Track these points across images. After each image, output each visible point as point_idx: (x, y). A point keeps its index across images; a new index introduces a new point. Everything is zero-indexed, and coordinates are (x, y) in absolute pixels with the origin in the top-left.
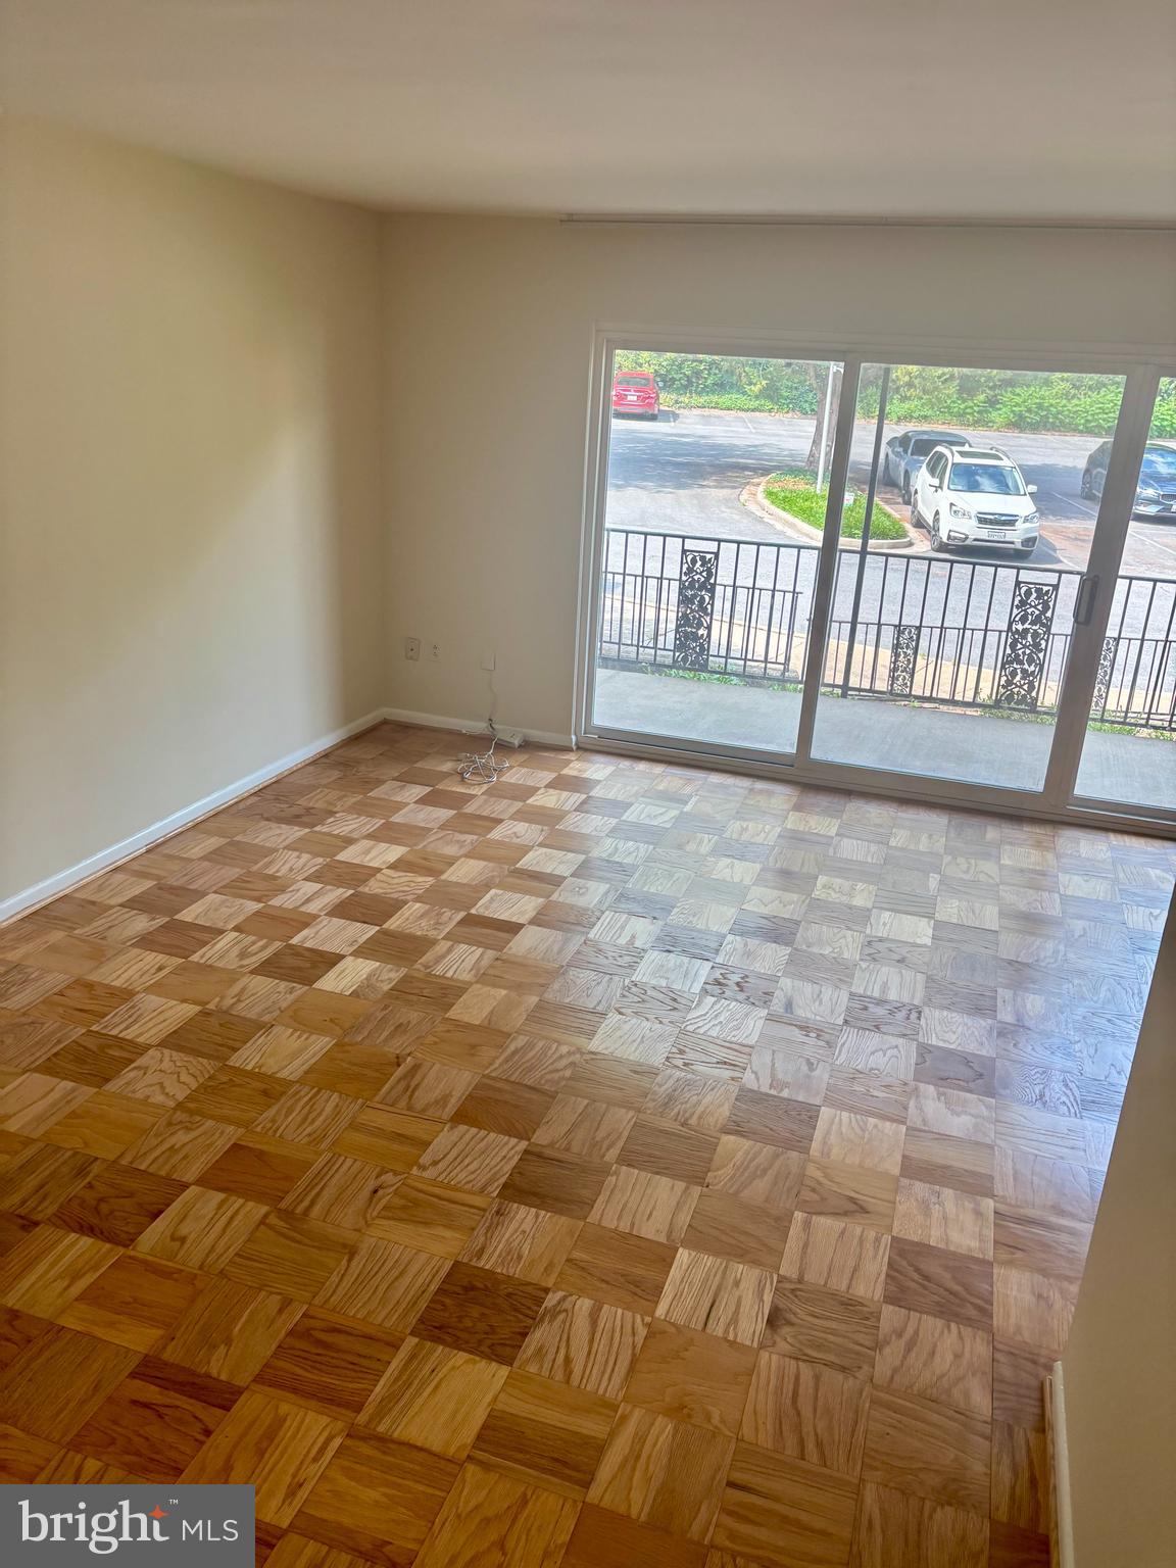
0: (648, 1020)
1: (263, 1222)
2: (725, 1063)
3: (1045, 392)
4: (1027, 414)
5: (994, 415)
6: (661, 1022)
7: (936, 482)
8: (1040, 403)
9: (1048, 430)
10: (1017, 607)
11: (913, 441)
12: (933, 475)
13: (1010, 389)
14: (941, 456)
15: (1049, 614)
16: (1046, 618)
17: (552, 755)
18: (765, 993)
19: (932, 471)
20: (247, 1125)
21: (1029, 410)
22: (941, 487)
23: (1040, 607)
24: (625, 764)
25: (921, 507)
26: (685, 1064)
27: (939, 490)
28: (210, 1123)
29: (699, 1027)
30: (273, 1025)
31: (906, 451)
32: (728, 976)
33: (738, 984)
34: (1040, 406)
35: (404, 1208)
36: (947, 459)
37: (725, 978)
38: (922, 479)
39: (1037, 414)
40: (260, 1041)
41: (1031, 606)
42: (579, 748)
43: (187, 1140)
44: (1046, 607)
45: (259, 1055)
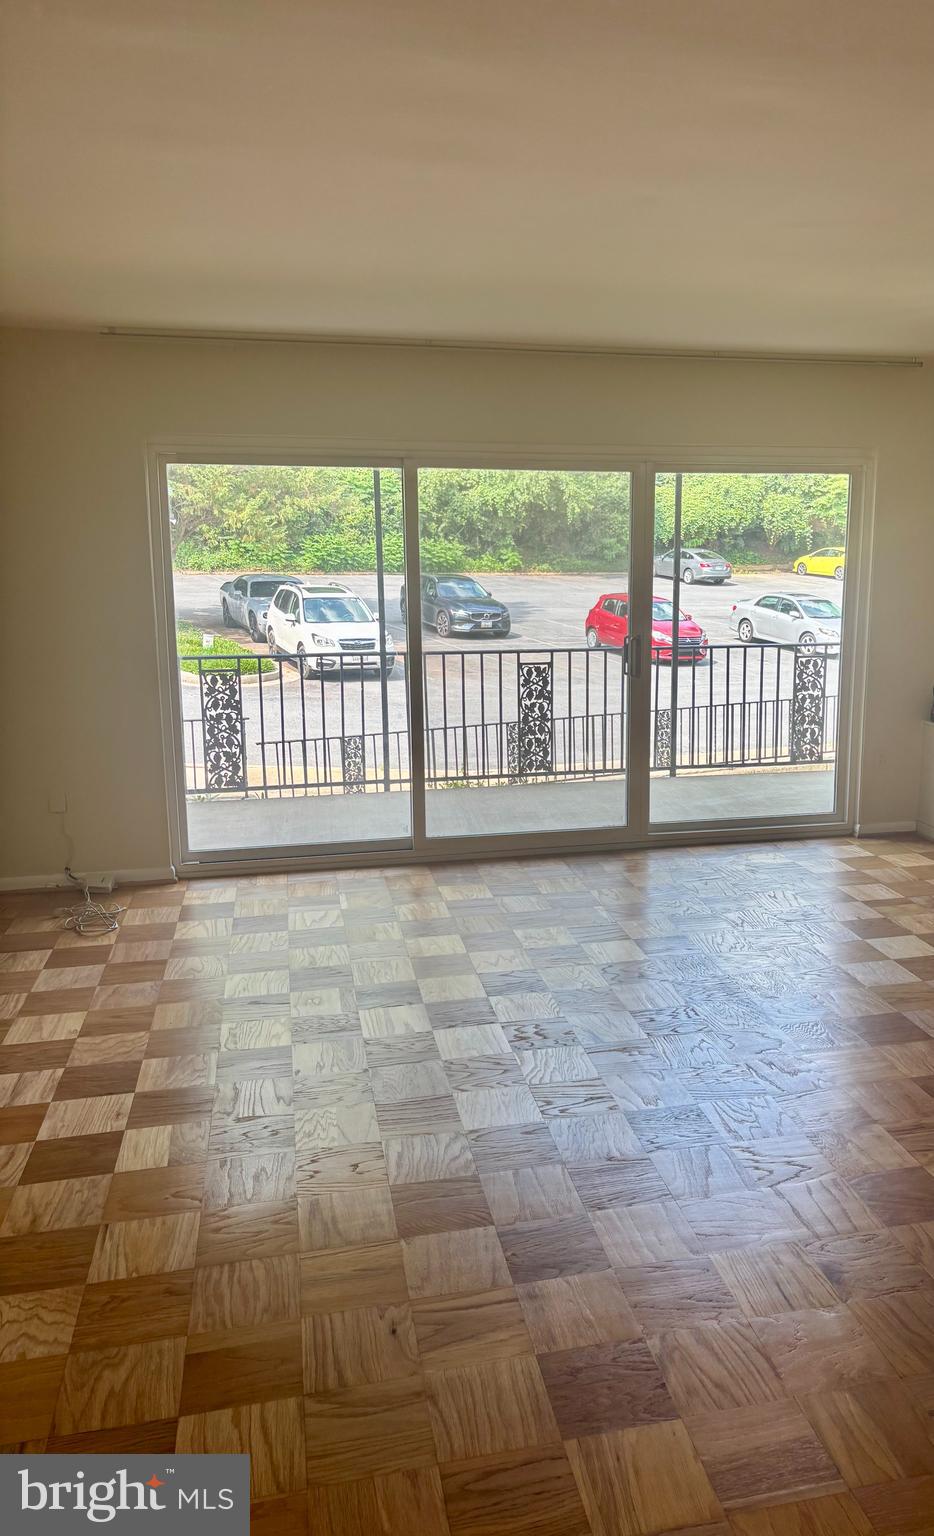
0: (492, 1087)
1: (303, 1414)
2: (592, 1099)
3: (338, 538)
4: (329, 558)
5: (299, 560)
6: (506, 1086)
7: (292, 617)
8: (337, 548)
9: (349, 571)
10: (523, 685)
11: (249, 584)
12: (285, 611)
13: (308, 537)
14: (289, 594)
15: (549, 688)
16: (547, 692)
17: (156, 891)
18: (566, 1034)
19: (283, 607)
20: (182, 1330)
21: (330, 555)
22: (298, 621)
23: (540, 683)
24: (244, 883)
25: (279, 642)
26: (562, 1111)
27: (297, 624)
28: (133, 1350)
29: (541, 1078)
30: (107, 1226)
31: (245, 594)
32: (523, 1029)
33: (536, 1033)
34: (338, 551)
35: (437, 1332)
36: (296, 595)
37: (522, 1033)
38: (274, 618)
39: (337, 557)
40: (108, 1244)
41: (534, 684)
42: (180, 879)
43: (124, 1377)
44: (546, 683)
45: (122, 1259)
